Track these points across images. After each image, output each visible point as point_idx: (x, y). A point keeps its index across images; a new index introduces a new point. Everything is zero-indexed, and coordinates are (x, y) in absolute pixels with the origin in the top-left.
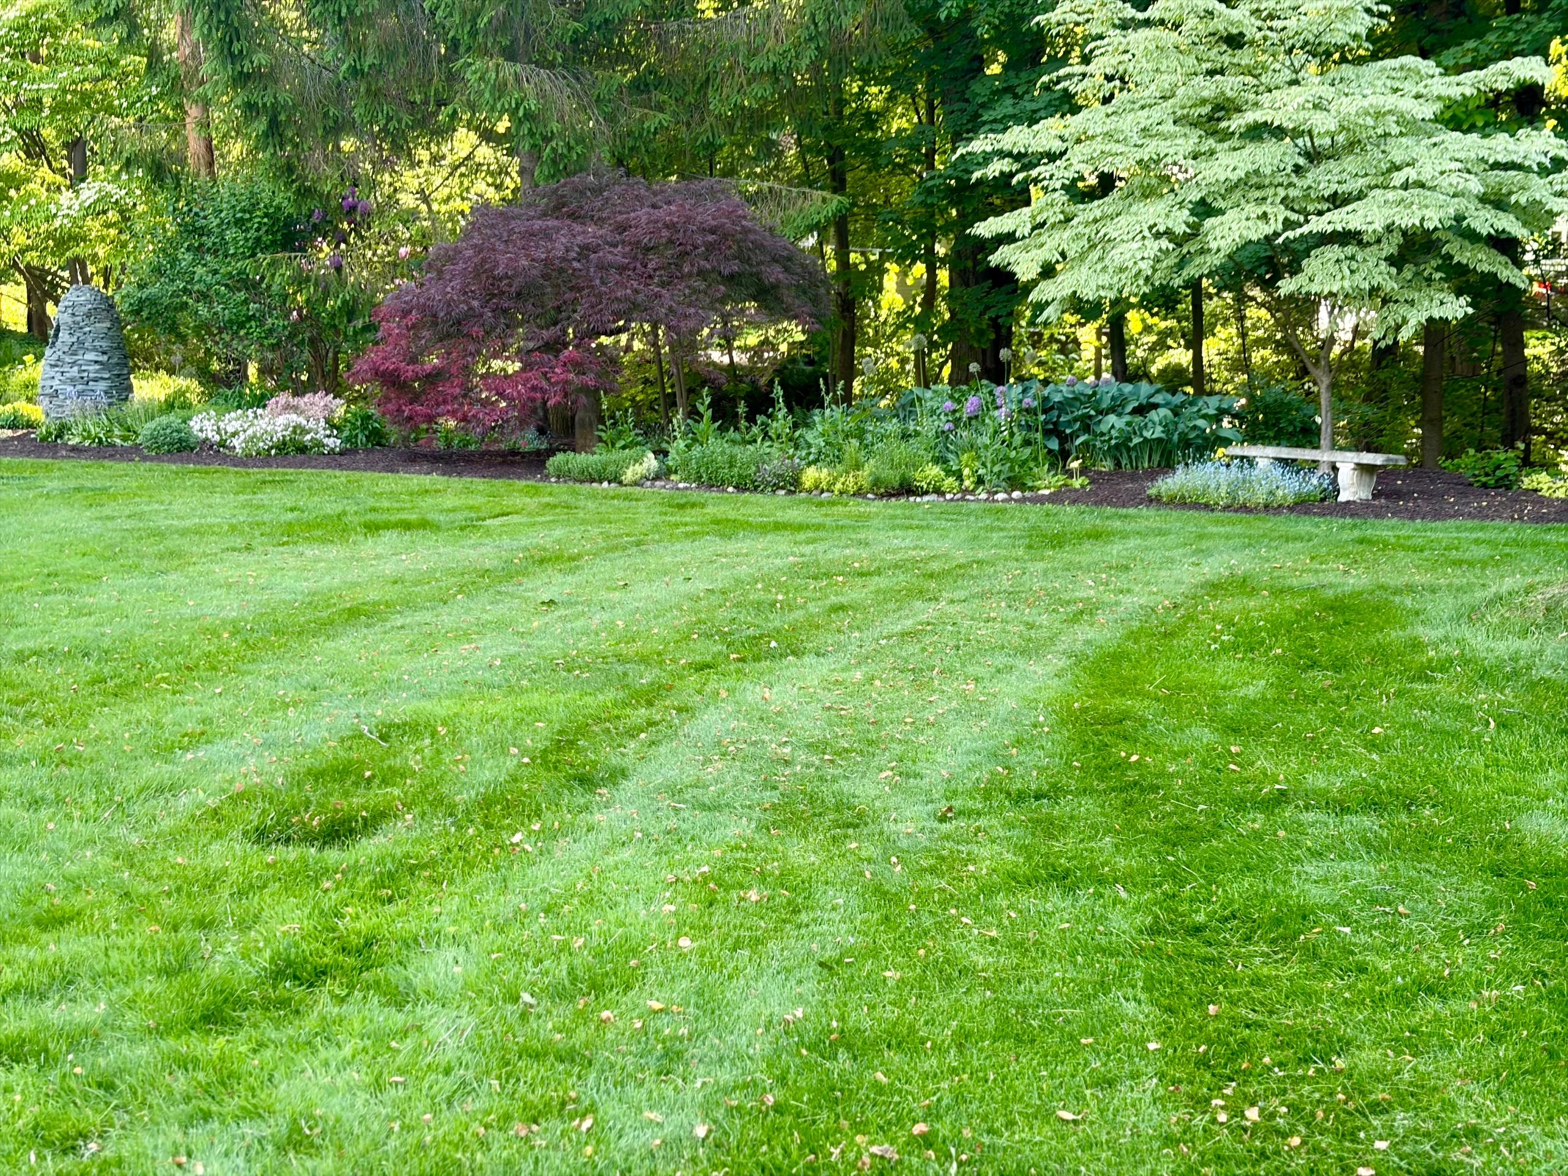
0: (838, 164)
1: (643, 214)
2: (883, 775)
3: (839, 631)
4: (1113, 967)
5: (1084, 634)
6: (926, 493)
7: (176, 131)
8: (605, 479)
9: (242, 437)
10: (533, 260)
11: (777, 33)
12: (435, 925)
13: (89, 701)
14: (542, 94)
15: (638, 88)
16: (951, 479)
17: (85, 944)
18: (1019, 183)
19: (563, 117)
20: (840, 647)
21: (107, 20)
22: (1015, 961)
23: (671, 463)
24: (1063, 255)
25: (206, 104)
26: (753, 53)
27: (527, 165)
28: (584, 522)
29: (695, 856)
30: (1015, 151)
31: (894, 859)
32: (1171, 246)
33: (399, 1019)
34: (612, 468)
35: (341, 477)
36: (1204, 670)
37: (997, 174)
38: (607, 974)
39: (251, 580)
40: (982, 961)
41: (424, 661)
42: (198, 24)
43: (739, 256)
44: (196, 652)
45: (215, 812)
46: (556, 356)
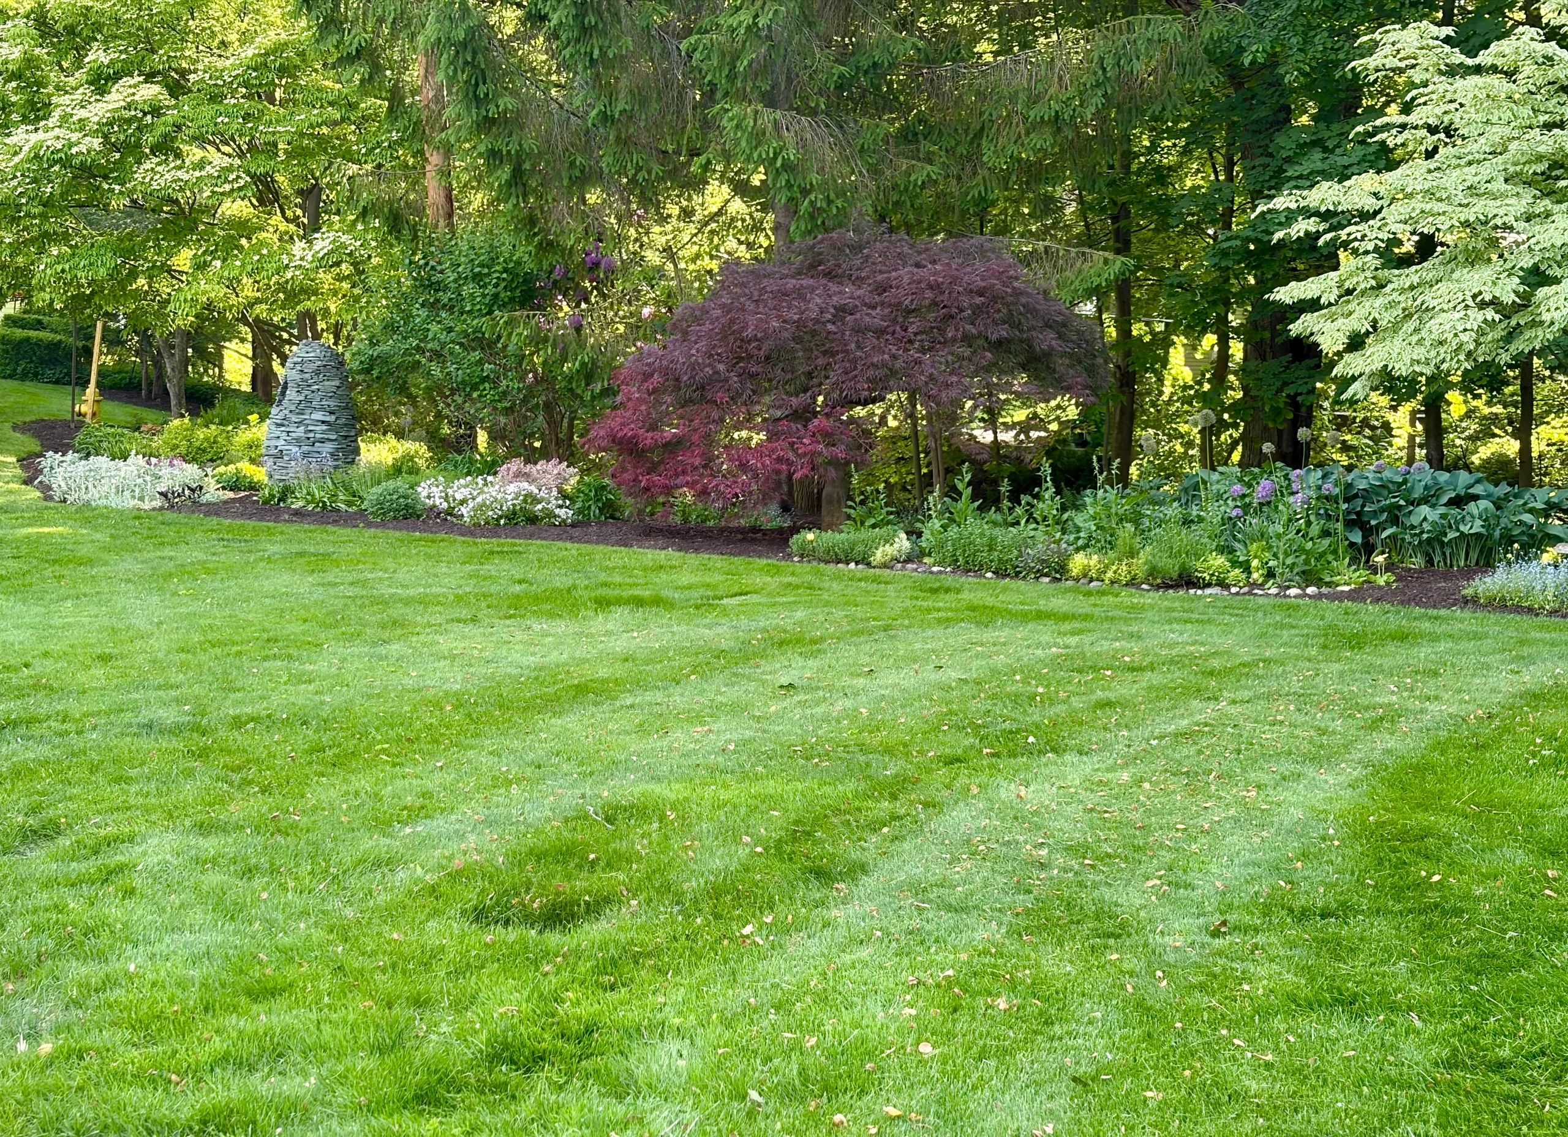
0: (1122, 223)
1: (905, 274)
2: (1150, 883)
3: (1105, 729)
4: (1403, 1101)
5: (1384, 742)
6: (1209, 585)
7: (414, 175)
8: (852, 560)
9: (471, 505)
10: (785, 321)
11: (1060, 78)
12: (658, 1016)
13: (307, 770)
14: (802, 143)
15: (906, 137)
16: (1237, 571)
17: (296, 1017)
18: (1327, 244)
19: (823, 168)
20: (1106, 746)
21: (349, 60)
22: (1293, 1088)
23: (924, 545)
24: (1374, 324)
25: (448, 151)
26: (1034, 100)
27: (782, 220)
28: (827, 604)
29: (938, 958)
30: (1323, 209)
31: (1159, 974)
32: (1497, 317)
33: (619, 1110)
34: (860, 548)
35: (572, 549)
36: (1520, 787)
37: (1302, 234)
38: (841, 1076)
39: (476, 653)
40: (1254, 1086)
41: (654, 742)
42: (443, 65)
43: (1008, 321)
44: (418, 724)
45: (433, 889)
46: (805, 426)
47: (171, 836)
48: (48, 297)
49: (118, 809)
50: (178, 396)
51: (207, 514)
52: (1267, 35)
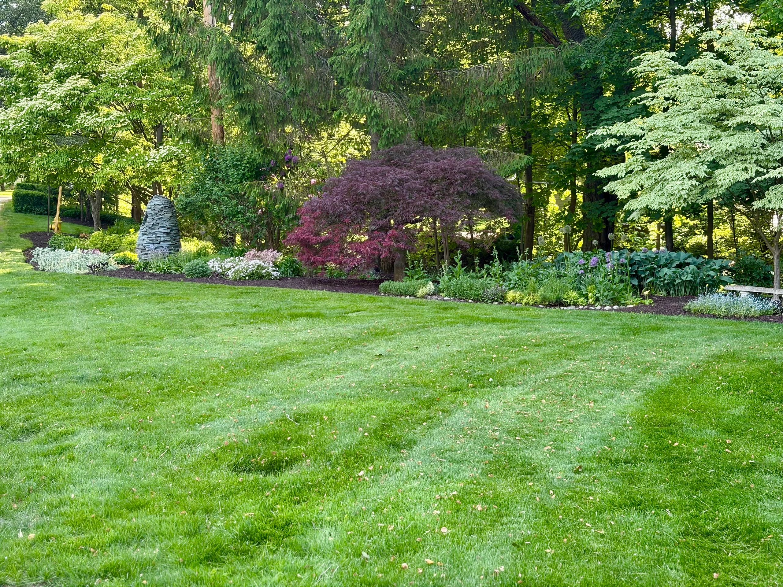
0: (528, 140)
1: (430, 164)
2: (546, 448)
3: (524, 374)
4: (664, 552)
5: (650, 379)
6: (570, 305)
7: (206, 119)
8: (408, 295)
9: (233, 270)
10: (376, 186)
11: (499, 76)
12: (320, 516)
13: (156, 398)
14: (383, 105)
15: (430, 102)
16: (582, 298)
17: (150, 519)
18: (620, 150)
19: (393, 116)
20: (525, 382)
21: (175, 67)
22: (614, 547)
23: (440, 287)
24: (642, 186)
25: (221, 109)
26: (487, 86)
27: (374, 140)
28: (397, 315)
29: (450, 486)
30: (618, 135)
31: (551, 492)
32: (697, 183)
33: (302, 563)
34: (411, 289)
35: (279, 291)
36: (713, 400)
37: (609, 146)
38: (405, 544)
39: (235, 341)
40: (596, 546)
41: (316, 383)
42: (219, 70)
43: (478, 185)
44: (208, 376)
45: (214, 455)
46: (386, 233)
47: (92, 431)
48: (36, 176)
49: (67, 418)
50: (97, 220)
51: (110, 276)
52: (592, 56)
